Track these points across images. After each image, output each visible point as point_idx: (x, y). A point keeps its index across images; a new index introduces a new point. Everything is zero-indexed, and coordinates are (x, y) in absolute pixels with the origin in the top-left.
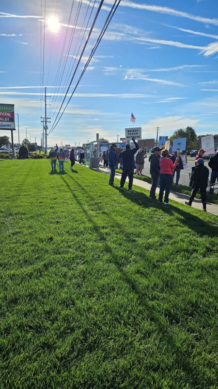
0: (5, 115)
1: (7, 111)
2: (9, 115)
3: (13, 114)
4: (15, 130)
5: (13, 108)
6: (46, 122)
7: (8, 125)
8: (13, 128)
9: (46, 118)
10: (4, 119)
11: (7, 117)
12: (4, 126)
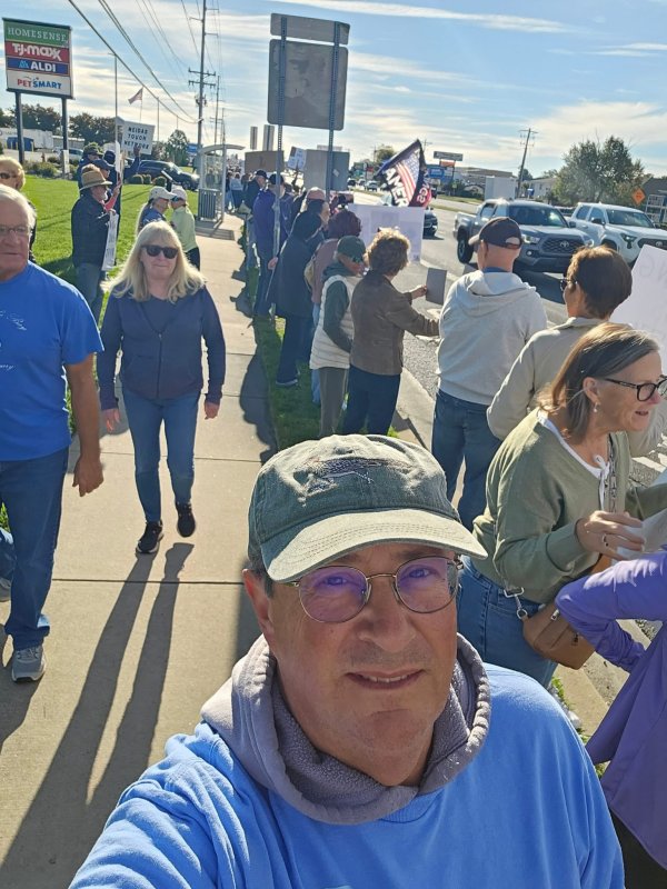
0: (47, 54)
1: (52, 44)
2: (56, 54)
3: (66, 53)
4: (71, 97)
5: (67, 38)
6: (202, 84)
7: (54, 85)
8: (68, 94)
9: (202, 73)
10: (43, 67)
11: (50, 60)
12: (42, 84)
